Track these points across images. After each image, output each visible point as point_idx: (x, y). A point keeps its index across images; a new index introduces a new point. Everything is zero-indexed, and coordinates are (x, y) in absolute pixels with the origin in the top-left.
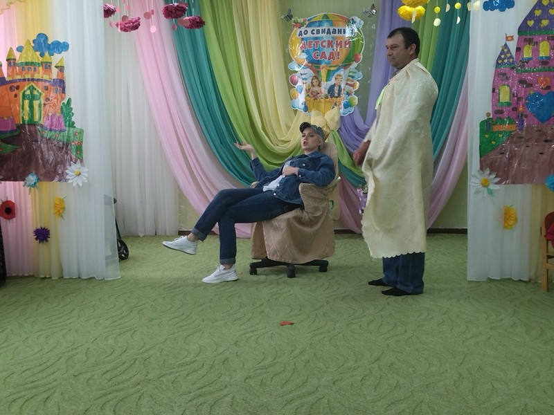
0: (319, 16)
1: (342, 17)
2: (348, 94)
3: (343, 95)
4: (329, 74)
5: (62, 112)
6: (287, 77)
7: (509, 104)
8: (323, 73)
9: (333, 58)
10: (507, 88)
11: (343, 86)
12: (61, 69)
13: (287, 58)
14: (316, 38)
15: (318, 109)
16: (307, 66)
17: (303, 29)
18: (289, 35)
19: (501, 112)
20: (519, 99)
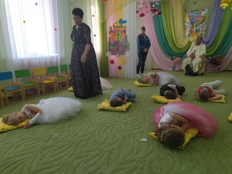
0: (194, 9)
1: (202, 9)
2: (202, 31)
3: (200, 32)
4: (196, 26)
5: (125, 38)
6: (184, 27)
8: (195, 26)
9: (198, 21)
11: (200, 29)
12: (125, 27)
13: (184, 22)
14: (193, 16)
15: (192, 36)
16: (190, 24)
17: (189, 13)
18: (185, 15)
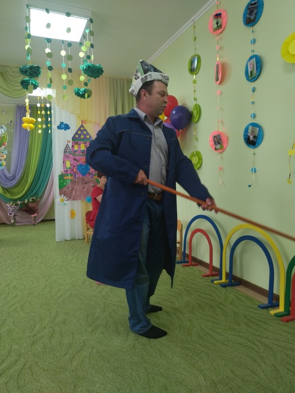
7: (70, 168)
10: (69, 162)
19: (67, 171)
20: (74, 166)
